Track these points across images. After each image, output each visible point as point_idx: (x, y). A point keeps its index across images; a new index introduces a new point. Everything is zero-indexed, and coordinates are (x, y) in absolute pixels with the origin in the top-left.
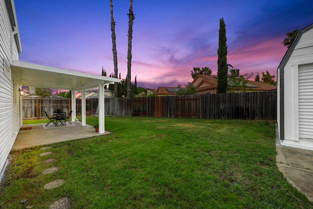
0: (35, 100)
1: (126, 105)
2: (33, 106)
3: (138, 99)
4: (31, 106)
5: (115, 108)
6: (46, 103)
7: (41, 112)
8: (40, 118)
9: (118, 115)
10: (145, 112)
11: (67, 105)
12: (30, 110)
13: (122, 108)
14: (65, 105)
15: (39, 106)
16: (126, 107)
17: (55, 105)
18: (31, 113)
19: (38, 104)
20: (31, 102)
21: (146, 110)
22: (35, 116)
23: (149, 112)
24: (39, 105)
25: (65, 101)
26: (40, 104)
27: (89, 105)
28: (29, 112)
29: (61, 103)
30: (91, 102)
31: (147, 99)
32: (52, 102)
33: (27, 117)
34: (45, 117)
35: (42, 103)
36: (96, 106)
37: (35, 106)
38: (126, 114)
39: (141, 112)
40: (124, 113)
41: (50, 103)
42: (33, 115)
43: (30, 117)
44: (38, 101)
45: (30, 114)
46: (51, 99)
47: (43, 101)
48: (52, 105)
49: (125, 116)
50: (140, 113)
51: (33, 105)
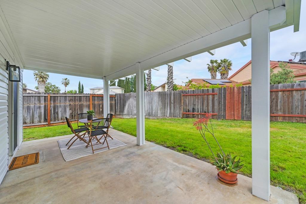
0: (45, 96)
1: (172, 102)
2: (42, 106)
3: (192, 93)
4: (39, 106)
5: (154, 106)
6: (60, 101)
7: (54, 114)
8: (51, 123)
9: (159, 116)
10: (205, 112)
11: (88, 103)
12: (38, 112)
13: (165, 106)
14: (85, 104)
15: (50, 106)
16: (172, 105)
17: (72, 104)
18: (40, 117)
19: (49, 103)
20: (39, 101)
21: (208, 109)
22: (46, 120)
23: (213, 112)
24: (51, 104)
25: (85, 97)
26: (52, 102)
27: (114, 102)
28: (36, 116)
29: (80, 100)
30: (116, 98)
31: (211, 92)
32: (69, 100)
33: (33, 123)
34: (59, 122)
35: (54, 101)
36: (124, 104)
37: (45, 106)
38: (173, 115)
39: (198, 112)
40: (168, 114)
41: (65, 101)
42: (43, 120)
43: (38, 123)
44: (49, 98)
45: (38, 118)
46: (67, 95)
47: (56, 98)
48: (68, 103)
49: (170, 118)
50: (196, 113)
51: (42, 104)
